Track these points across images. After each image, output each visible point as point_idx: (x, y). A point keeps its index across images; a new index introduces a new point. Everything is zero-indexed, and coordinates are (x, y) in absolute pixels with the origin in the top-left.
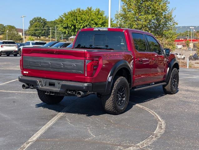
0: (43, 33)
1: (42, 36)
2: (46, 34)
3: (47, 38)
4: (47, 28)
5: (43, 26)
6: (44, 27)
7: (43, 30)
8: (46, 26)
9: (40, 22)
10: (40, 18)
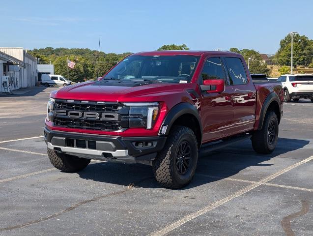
0: (301, 59)
1: (299, 64)
2: (306, 62)
3: (307, 68)
4: (308, 51)
5: (302, 48)
6: (303, 50)
7: (300, 56)
8: (307, 47)
9: (297, 43)
10: (298, 35)
